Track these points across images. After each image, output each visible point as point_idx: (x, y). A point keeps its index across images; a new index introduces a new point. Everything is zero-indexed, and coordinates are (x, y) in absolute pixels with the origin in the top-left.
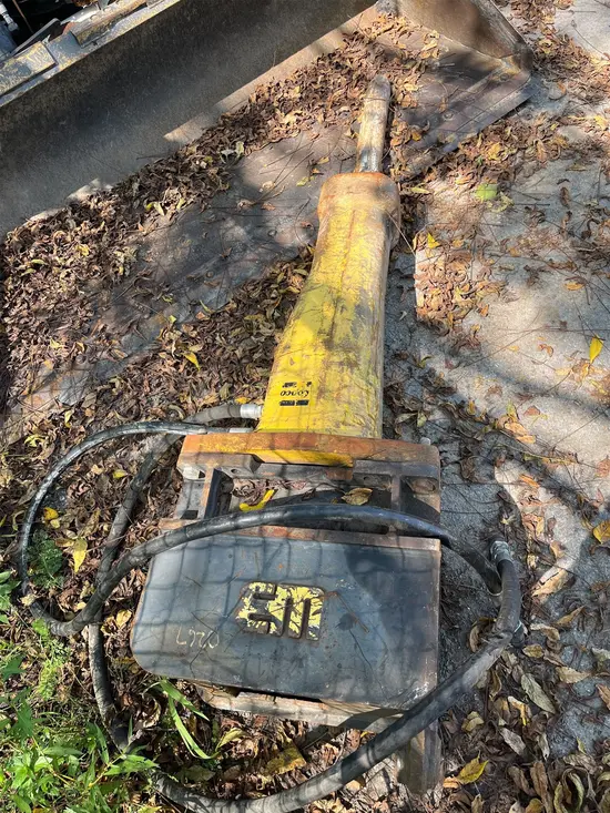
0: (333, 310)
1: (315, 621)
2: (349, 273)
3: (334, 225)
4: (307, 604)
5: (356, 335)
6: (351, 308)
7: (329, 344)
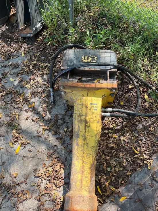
0: (86, 136)
1: (83, 57)
2: (82, 153)
3: (89, 180)
4: (85, 59)
5: (79, 126)
6: (81, 137)
7: (86, 122)
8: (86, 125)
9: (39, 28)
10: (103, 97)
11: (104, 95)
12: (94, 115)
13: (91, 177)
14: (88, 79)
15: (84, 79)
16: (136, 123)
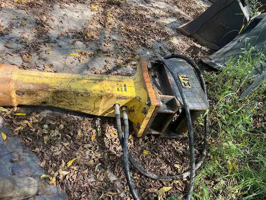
4: (182, 77)
7: (100, 80)
8: (96, 80)
9: (218, 67)
10: (138, 98)
11: (140, 99)
12: (110, 88)
13: (33, 84)
14: (159, 84)
15: (157, 80)
16: (116, 170)
